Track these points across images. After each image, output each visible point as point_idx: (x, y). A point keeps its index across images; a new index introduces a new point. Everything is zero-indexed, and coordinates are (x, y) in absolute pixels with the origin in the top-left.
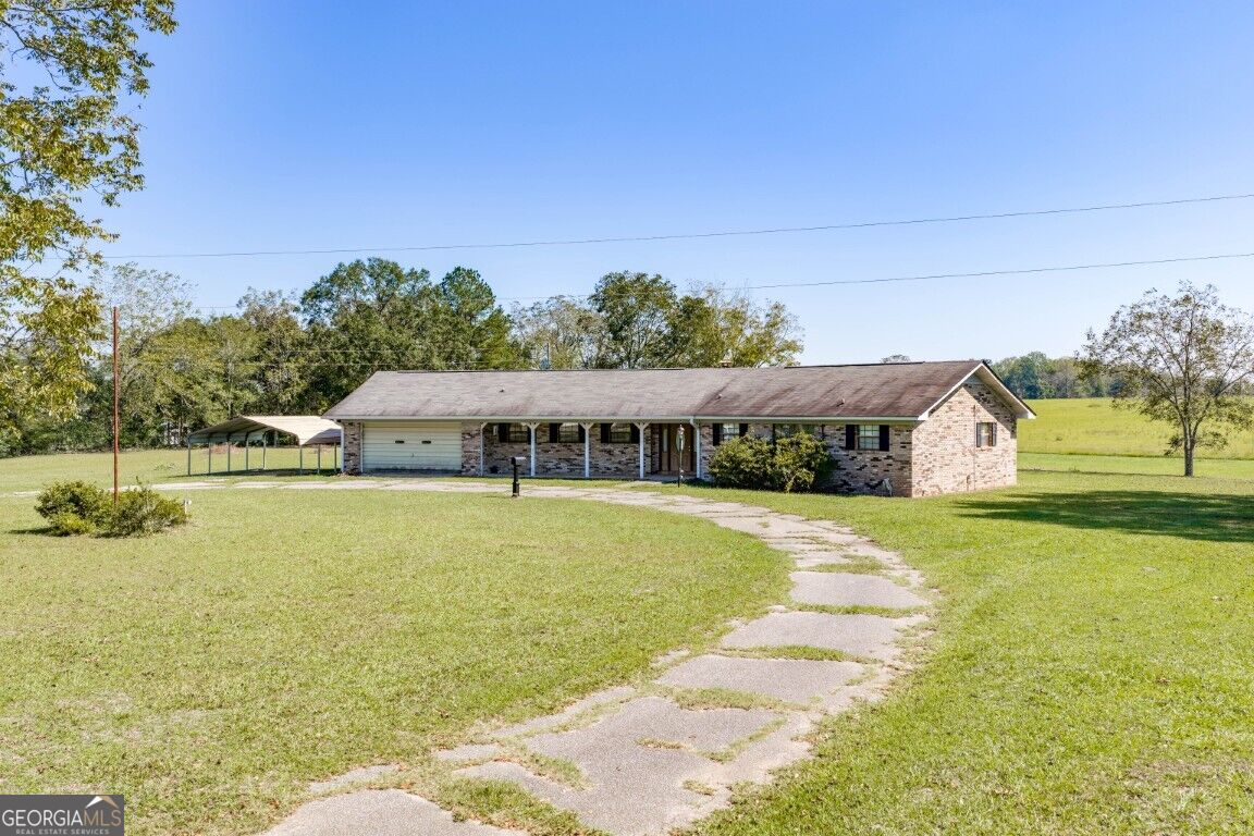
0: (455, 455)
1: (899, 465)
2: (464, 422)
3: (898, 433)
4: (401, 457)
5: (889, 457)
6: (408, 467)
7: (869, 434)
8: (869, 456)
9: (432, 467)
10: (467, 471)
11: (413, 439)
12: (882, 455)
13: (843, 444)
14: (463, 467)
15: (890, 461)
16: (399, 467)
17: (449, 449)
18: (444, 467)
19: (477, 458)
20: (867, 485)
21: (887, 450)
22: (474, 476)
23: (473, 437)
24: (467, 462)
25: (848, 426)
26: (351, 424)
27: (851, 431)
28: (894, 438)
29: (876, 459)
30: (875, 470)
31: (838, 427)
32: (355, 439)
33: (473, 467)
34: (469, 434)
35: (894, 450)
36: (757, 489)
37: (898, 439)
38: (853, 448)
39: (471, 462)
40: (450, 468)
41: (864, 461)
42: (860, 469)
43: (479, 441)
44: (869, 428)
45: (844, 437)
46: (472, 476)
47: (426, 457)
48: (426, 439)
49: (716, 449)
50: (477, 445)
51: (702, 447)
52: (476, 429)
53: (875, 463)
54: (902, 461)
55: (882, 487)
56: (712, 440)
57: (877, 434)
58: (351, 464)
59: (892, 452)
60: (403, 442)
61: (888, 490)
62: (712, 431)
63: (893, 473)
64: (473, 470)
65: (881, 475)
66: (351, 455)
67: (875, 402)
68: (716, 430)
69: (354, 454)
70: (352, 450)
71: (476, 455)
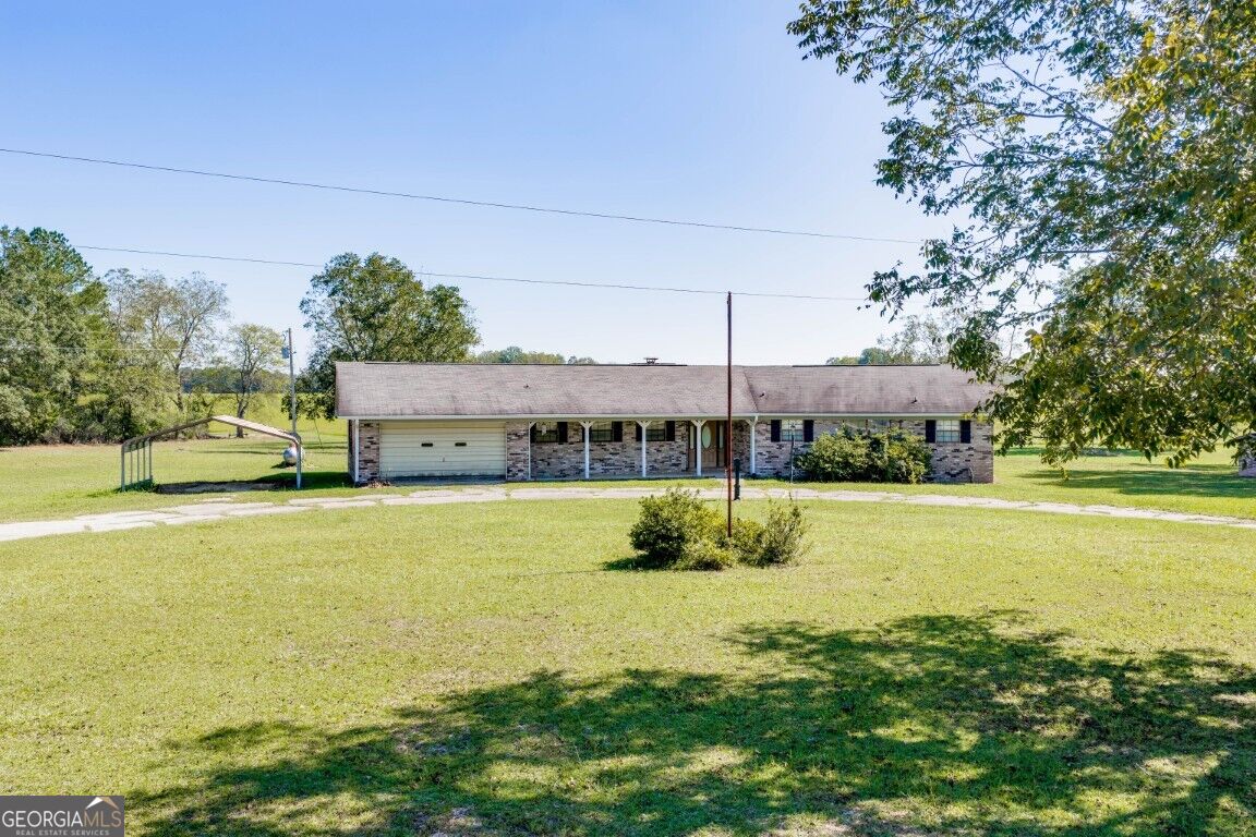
0: (497, 458)
1: (981, 455)
2: (508, 421)
3: (980, 427)
4: (432, 462)
5: (970, 449)
6: (438, 474)
7: (947, 428)
8: (949, 448)
9: (467, 473)
10: (514, 475)
11: (444, 442)
12: (964, 447)
13: (923, 437)
14: (509, 471)
15: (972, 452)
16: (426, 474)
17: (489, 452)
18: (482, 472)
19: (525, 461)
20: (948, 473)
21: (968, 442)
22: (523, 480)
23: (520, 437)
24: (514, 466)
25: (926, 422)
26: (368, 425)
27: (930, 426)
28: (974, 432)
29: (958, 450)
30: (957, 460)
31: (916, 422)
32: (372, 443)
33: (520, 471)
34: (516, 435)
35: (976, 443)
36: (864, 481)
37: (980, 432)
38: (933, 441)
39: (519, 465)
40: (490, 473)
41: (947, 452)
42: (941, 460)
43: (527, 441)
44: (948, 422)
45: (924, 432)
46: (519, 481)
47: (458, 461)
48: (460, 440)
49: (775, 445)
50: (524, 446)
51: (758, 444)
52: (522, 429)
53: (956, 454)
54: (984, 453)
55: (964, 475)
56: (770, 435)
57: (957, 428)
58: (367, 473)
59: (973, 444)
60: (431, 445)
61: (971, 477)
62: (769, 428)
63: (975, 463)
64: (520, 474)
65: (963, 465)
66: (367, 462)
67: (948, 400)
68: (776, 426)
69: (371, 461)
70: (370, 455)
71: (523, 457)
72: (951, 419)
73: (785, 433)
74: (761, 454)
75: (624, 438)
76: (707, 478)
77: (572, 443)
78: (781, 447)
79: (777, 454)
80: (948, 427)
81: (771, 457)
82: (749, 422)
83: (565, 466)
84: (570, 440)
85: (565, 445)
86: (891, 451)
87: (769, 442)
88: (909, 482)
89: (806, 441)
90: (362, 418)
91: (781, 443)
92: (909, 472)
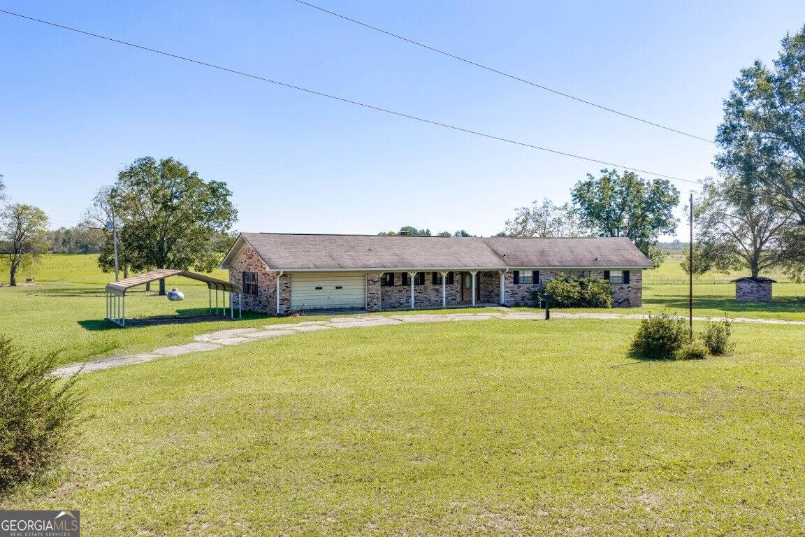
0: (361, 296)
1: (635, 291)
2: (368, 272)
3: (634, 274)
4: (320, 299)
5: (629, 287)
6: (325, 307)
8: (617, 287)
9: (343, 306)
10: (371, 308)
11: (329, 286)
12: (625, 286)
14: (368, 305)
15: (630, 289)
16: (318, 307)
17: (354, 292)
18: (352, 306)
19: (377, 298)
20: (617, 302)
21: (628, 283)
22: (376, 311)
23: (375, 282)
24: (371, 301)
25: (605, 271)
26: (285, 275)
27: (607, 274)
28: (632, 277)
29: (622, 288)
30: (621, 294)
31: (599, 272)
32: (287, 287)
33: (375, 304)
34: (373, 281)
35: (632, 283)
36: (579, 307)
37: (635, 277)
39: (374, 300)
40: (357, 306)
41: (616, 289)
42: (613, 294)
43: (379, 285)
44: (616, 272)
45: (603, 277)
46: (375, 312)
47: (339, 298)
48: (339, 285)
49: (516, 286)
50: (377, 289)
51: (505, 284)
52: (376, 277)
53: (622, 290)
54: (636, 289)
55: (626, 303)
56: (513, 280)
57: (621, 275)
58: (284, 307)
59: (631, 284)
60: (321, 288)
61: (629, 304)
62: (512, 275)
63: (631, 296)
64: (375, 307)
65: (625, 297)
66: (284, 300)
67: (615, 258)
68: (516, 273)
69: (286, 299)
70: (285, 295)
71: (377, 296)
72: (618, 269)
73: (521, 279)
74: (507, 292)
75: (426, 282)
76: (479, 307)
77: (396, 286)
78: (519, 287)
79: (517, 292)
80: (616, 275)
81: (514, 294)
82: (501, 273)
83: (393, 301)
84: (395, 284)
85: (392, 288)
86: (592, 288)
87: (512, 285)
88: (606, 307)
89: (534, 283)
90: (285, 270)
91: (520, 285)
92: (605, 302)
